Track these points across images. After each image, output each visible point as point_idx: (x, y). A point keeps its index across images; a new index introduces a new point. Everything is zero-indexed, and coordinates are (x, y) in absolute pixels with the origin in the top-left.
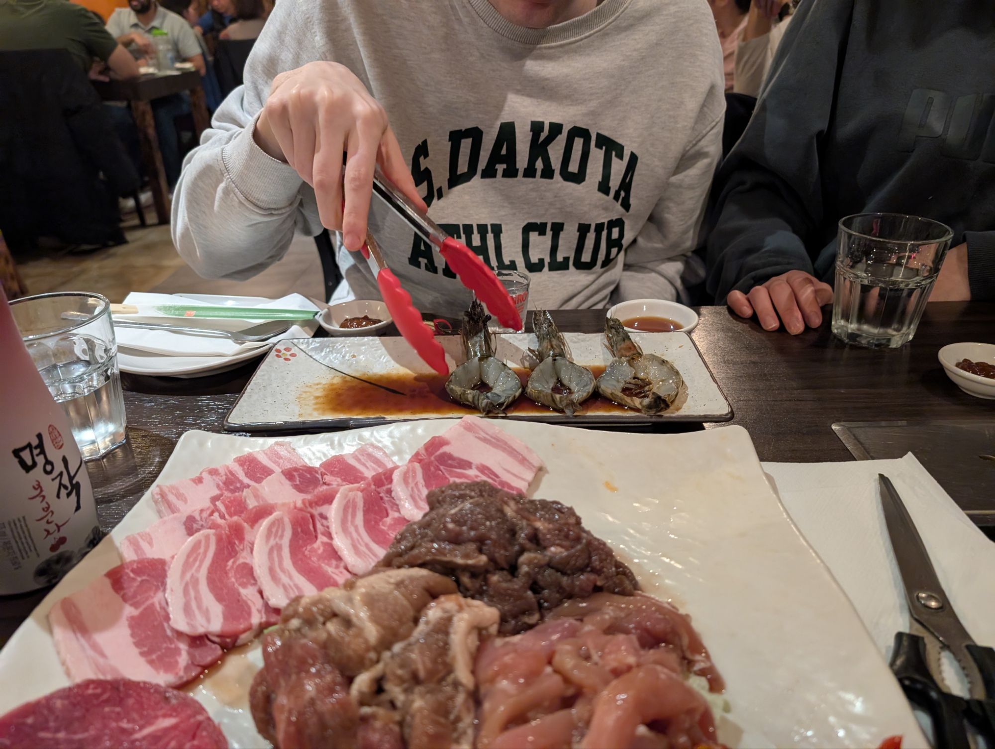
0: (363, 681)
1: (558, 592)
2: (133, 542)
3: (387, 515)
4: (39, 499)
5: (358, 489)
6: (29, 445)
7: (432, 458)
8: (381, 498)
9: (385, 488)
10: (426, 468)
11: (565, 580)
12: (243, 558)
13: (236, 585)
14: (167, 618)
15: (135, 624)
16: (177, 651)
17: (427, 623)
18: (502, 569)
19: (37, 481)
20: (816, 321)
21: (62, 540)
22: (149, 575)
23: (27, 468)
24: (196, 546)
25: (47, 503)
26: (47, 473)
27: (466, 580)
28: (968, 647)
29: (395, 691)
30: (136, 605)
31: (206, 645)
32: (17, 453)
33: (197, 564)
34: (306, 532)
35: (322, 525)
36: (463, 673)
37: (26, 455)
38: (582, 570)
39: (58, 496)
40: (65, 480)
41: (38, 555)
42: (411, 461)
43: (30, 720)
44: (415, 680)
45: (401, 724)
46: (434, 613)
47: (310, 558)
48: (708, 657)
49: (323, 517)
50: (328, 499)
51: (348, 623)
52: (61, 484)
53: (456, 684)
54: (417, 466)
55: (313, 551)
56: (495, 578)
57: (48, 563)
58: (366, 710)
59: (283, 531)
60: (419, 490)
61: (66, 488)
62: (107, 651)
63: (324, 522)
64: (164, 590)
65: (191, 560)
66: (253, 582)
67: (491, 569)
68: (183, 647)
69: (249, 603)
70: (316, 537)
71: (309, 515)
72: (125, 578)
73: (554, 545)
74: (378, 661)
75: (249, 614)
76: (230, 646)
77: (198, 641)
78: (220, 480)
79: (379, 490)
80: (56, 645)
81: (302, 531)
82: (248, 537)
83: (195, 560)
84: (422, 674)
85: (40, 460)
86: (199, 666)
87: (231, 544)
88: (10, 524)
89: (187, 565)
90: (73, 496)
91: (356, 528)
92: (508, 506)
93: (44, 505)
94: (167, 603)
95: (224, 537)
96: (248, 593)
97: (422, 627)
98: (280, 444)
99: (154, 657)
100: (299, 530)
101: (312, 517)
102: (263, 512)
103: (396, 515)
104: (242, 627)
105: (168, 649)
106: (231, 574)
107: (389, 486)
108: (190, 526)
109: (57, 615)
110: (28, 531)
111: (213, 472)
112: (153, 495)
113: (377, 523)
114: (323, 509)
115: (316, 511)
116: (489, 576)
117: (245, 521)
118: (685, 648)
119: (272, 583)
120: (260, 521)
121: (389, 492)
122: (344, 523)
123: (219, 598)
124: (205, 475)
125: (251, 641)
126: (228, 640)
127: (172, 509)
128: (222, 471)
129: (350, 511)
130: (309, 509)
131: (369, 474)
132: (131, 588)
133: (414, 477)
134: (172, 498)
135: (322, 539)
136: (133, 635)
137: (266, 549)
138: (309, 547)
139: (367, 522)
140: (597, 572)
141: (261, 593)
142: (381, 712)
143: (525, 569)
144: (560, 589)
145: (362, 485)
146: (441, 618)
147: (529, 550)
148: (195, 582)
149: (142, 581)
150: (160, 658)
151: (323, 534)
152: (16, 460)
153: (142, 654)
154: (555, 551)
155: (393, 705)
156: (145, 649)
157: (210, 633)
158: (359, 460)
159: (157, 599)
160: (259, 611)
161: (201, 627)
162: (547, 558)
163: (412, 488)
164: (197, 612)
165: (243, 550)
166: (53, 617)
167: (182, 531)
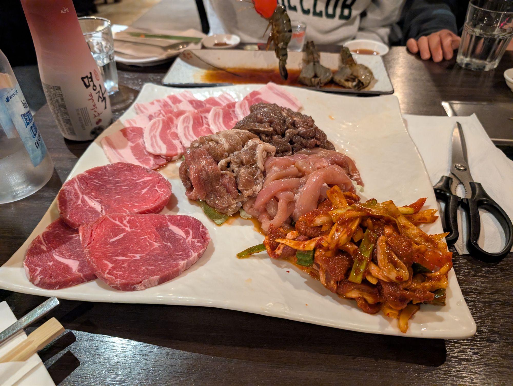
0: (222, 162)
1: (301, 145)
2: (129, 122)
3: (233, 120)
4: (91, 101)
5: (221, 108)
6: (87, 77)
7: (253, 99)
8: (230, 114)
9: (232, 110)
10: (250, 102)
11: (304, 141)
12: (173, 130)
13: (171, 139)
14: (145, 148)
15: (133, 149)
16: (150, 160)
17: (247, 146)
18: (279, 134)
19: (91, 93)
20: (450, 56)
21: (100, 120)
22: (137, 133)
23: (87, 87)
24: (154, 124)
25: (95, 103)
26: (95, 90)
27: (263, 137)
28: (470, 183)
29: (233, 166)
30: (133, 142)
31: (160, 159)
32: (83, 79)
33: (155, 130)
34: (199, 122)
35: (206, 121)
36: (260, 164)
37: (86, 80)
38: (312, 138)
39: (98, 101)
40: (101, 95)
41: (91, 125)
42: (244, 99)
43: (100, 172)
44: (242, 164)
45: (236, 178)
46: (250, 143)
47: (200, 132)
48: (359, 175)
49: (206, 118)
50: (208, 111)
51: (217, 143)
52: (99, 97)
53: (257, 168)
54: (246, 102)
55: (202, 130)
56: (276, 137)
57: (95, 129)
58: (223, 172)
59: (190, 121)
60: (246, 112)
61: (101, 98)
62: (123, 155)
63: (206, 120)
64: (143, 138)
65: (153, 128)
66: (177, 138)
67: (274, 133)
68: (152, 158)
69: (177, 146)
70: (203, 125)
71: (200, 116)
72: (128, 132)
73: (301, 127)
74: (228, 157)
75: (177, 149)
76: (169, 160)
77: (157, 157)
78: (162, 104)
79: (229, 110)
80: (105, 152)
81: (197, 122)
82: (175, 122)
83: (154, 129)
84: (244, 162)
85: (91, 84)
86: (158, 165)
87: (169, 124)
88: (81, 110)
89: (151, 130)
90: (104, 102)
91: (220, 123)
92: (284, 111)
93: (93, 104)
94: (144, 142)
95: (166, 121)
96: (176, 142)
97: (245, 147)
98: (187, 92)
99: (141, 160)
100: (196, 121)
101: (202, 117)
102: (180, 113)
103: (236, 120)
104: (174, 153)
105: (146, 158)
106: (169, 135)
107: (234, 109)
108: (150, 117)
109: (104, 142)
110: (88, 114)
111: (158, 101)
112: (134, 106)
113: (228, 122)
114: (206, 115)
115: (203, 115)
116: (273, 136)
117: (174, 116)
118: (350, 170)
119: (186, 139)
120: (180, 117)
121: (234, 111)
122: (214, 120)
123: (165, 143)
124: (155, 102)
125: (177, 160)
126: (169, 158)
127: (142, 112)
128: (162, 101)
129: (217, 116)
130: (200, 114)
131: (224, 104)
132: (131, 136)
133: (245, 106)
134: (142, 109)
135: (205, 126)
136: (132, 152)
137: (182, 127)
138: (200, 128)
139: (224, 122)
140: (318, 139)
141: (181, 142)
142: (228, 172)
143: (288, 134)
144: (302, 144)
145: (222, 107)
146: (253, 145)
147: (291, 128)
148: (155, 137)
149: (134, 134)
150: (143, 161)
151: (206, 124)
152: (82, 82)
153: (137, 159)
154: (301, 129)
155: (233, 171)
156: (137, 157)
157: (162, 154)
158: (220, 99)
159: (140, 141)
160: (180, 149)
161: (158, 152)
162: (298, 132)
163: (244, 111)
164: (156, 147)
165: (173, 127)
166: (103, 142)
167: (147, 120)
